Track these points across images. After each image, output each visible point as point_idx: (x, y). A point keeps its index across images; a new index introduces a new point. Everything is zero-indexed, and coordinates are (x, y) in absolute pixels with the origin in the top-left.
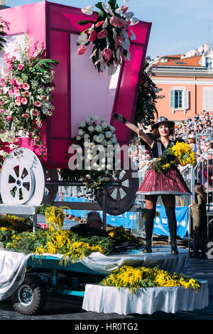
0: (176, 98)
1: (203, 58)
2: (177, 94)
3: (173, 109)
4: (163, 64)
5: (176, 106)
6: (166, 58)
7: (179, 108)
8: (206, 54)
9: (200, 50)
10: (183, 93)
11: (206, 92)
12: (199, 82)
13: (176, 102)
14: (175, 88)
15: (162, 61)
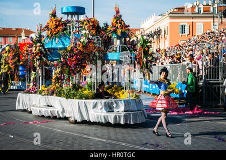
0: (182, 29)
1: (197, 8)
2: (183, 27)
3: (181, 34)
4: (176, 12)
5: (182, 33)
6: (177, 8)
7: (184, 34)
8: (198, 6)
9: (195, 4)
10: (186, 26)
11: (198, 25)
12: (194, 20)
13: (182, 30)
14: (181, 24)
15: (175, 10)
